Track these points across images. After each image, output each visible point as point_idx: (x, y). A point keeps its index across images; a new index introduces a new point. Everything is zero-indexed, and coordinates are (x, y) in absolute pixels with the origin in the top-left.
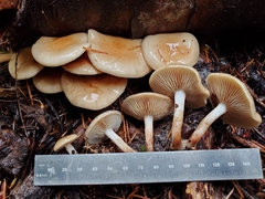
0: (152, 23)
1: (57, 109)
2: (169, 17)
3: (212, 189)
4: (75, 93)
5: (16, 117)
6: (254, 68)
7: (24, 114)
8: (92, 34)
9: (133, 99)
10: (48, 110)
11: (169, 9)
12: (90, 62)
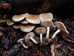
0: (41, 11)
1: (18, 33)
2: (45, 9)
3: (57, 51)
4: (23, 28)
5: (8, 35)
6: (69, 21)
7: (10, 34)
8: (27, 14)
9: (37, 29)
10: (16, 33)
11: (45, 7)
12: (26, 21)
